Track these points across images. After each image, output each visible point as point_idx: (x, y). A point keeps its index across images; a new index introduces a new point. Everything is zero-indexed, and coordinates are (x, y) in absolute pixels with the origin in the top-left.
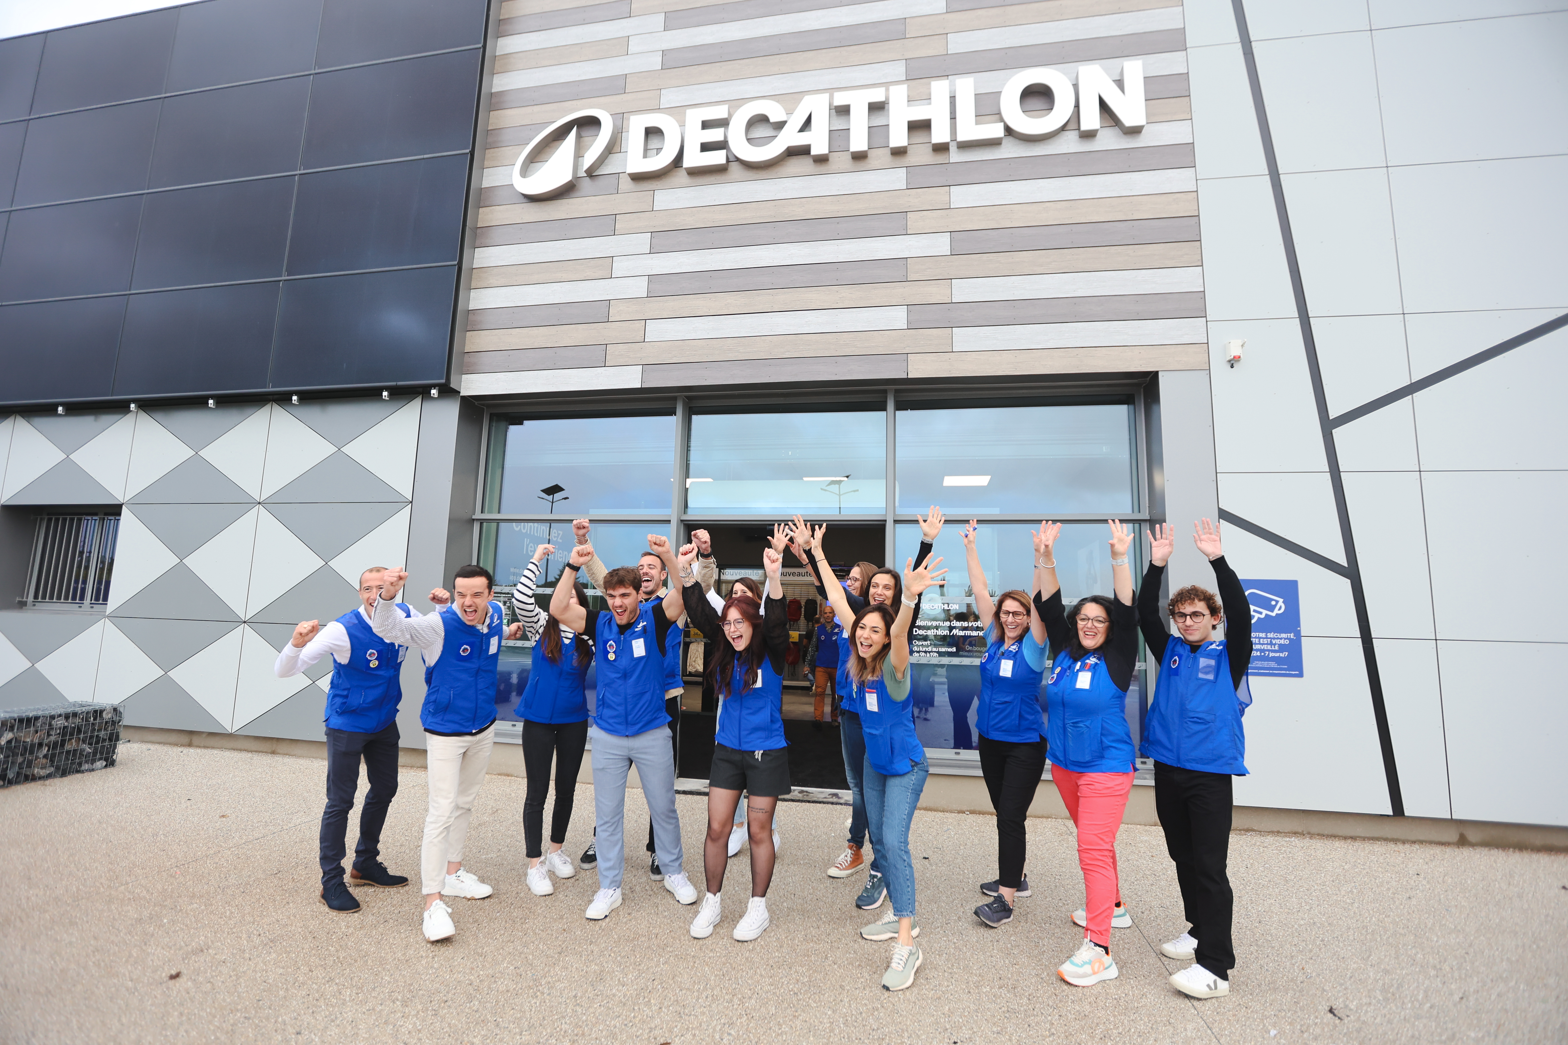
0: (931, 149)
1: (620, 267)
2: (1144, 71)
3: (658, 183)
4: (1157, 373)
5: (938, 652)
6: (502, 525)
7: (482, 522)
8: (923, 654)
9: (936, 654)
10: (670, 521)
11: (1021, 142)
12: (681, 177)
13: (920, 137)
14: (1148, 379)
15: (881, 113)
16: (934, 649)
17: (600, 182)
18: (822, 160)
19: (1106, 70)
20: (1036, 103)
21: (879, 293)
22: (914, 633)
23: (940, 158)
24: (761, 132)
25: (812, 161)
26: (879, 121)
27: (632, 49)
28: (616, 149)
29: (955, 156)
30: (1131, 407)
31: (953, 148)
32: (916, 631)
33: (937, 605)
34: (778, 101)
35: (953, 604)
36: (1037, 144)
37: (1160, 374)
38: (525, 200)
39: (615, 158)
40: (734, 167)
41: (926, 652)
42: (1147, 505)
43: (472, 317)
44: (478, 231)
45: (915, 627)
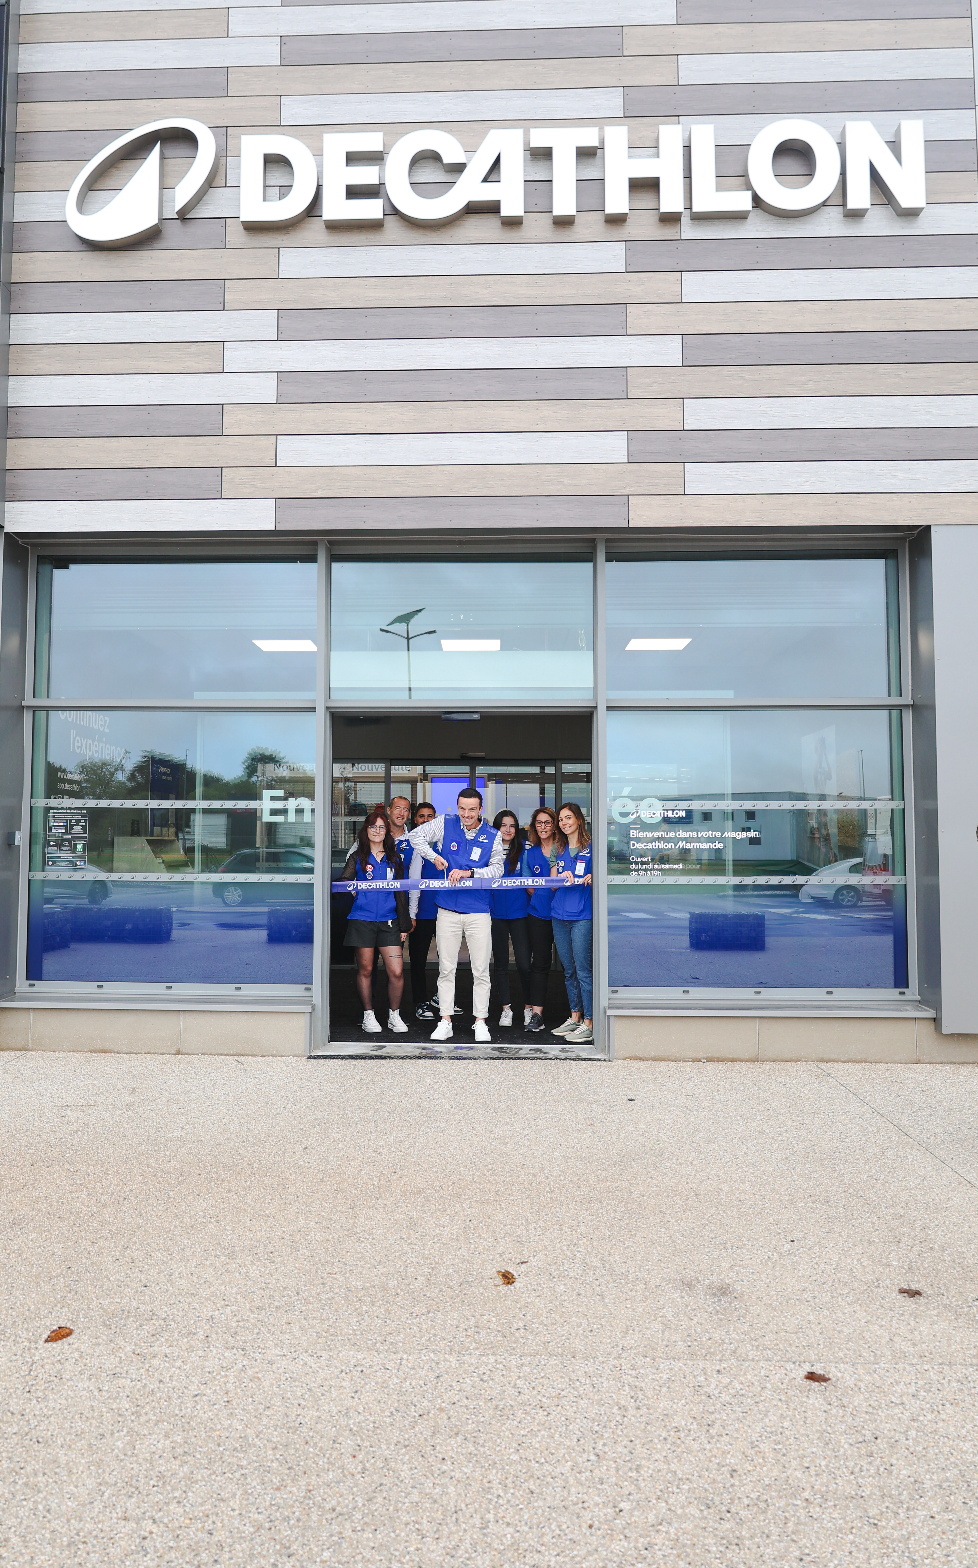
0: (657, 218)
1: (235, 357)
2: (925, 133)
3: (284, 237)
4: (928, 528)
5: (660, 870)
7: (34, 710)
8: (643, 872)
9: (658, 872)
10: (315, 708)
11: (773, 217)
12: (315, 230)
13: (645, 200)
14: (916, 532)
15: (591, 161)
16: (656, 867)
17: (194, 228)
18: (513, 223)
19: (878, 127)
20: (792, 165)
21: (592, 413)
22: (632, 847)
23: (669, 232)
24: (429, 174)
25: (499, 223)
26: (591, 173)
27: (234, 29)
28: (219, 181)
29: (688, 230)
30: (891, 562)
31: (685, 219)
32: (634, 845)
33: (659, 812)
34: (450, 132)
35: (679, 810)
36: (792, 221)
37: (933, 528)
38: (79, 246)
39: (217, 194)
40: (391, 223)
41: (646, 870)
42: (910, 687)
43: (12, 417)
44: (14, 288)
45: (633, 839)
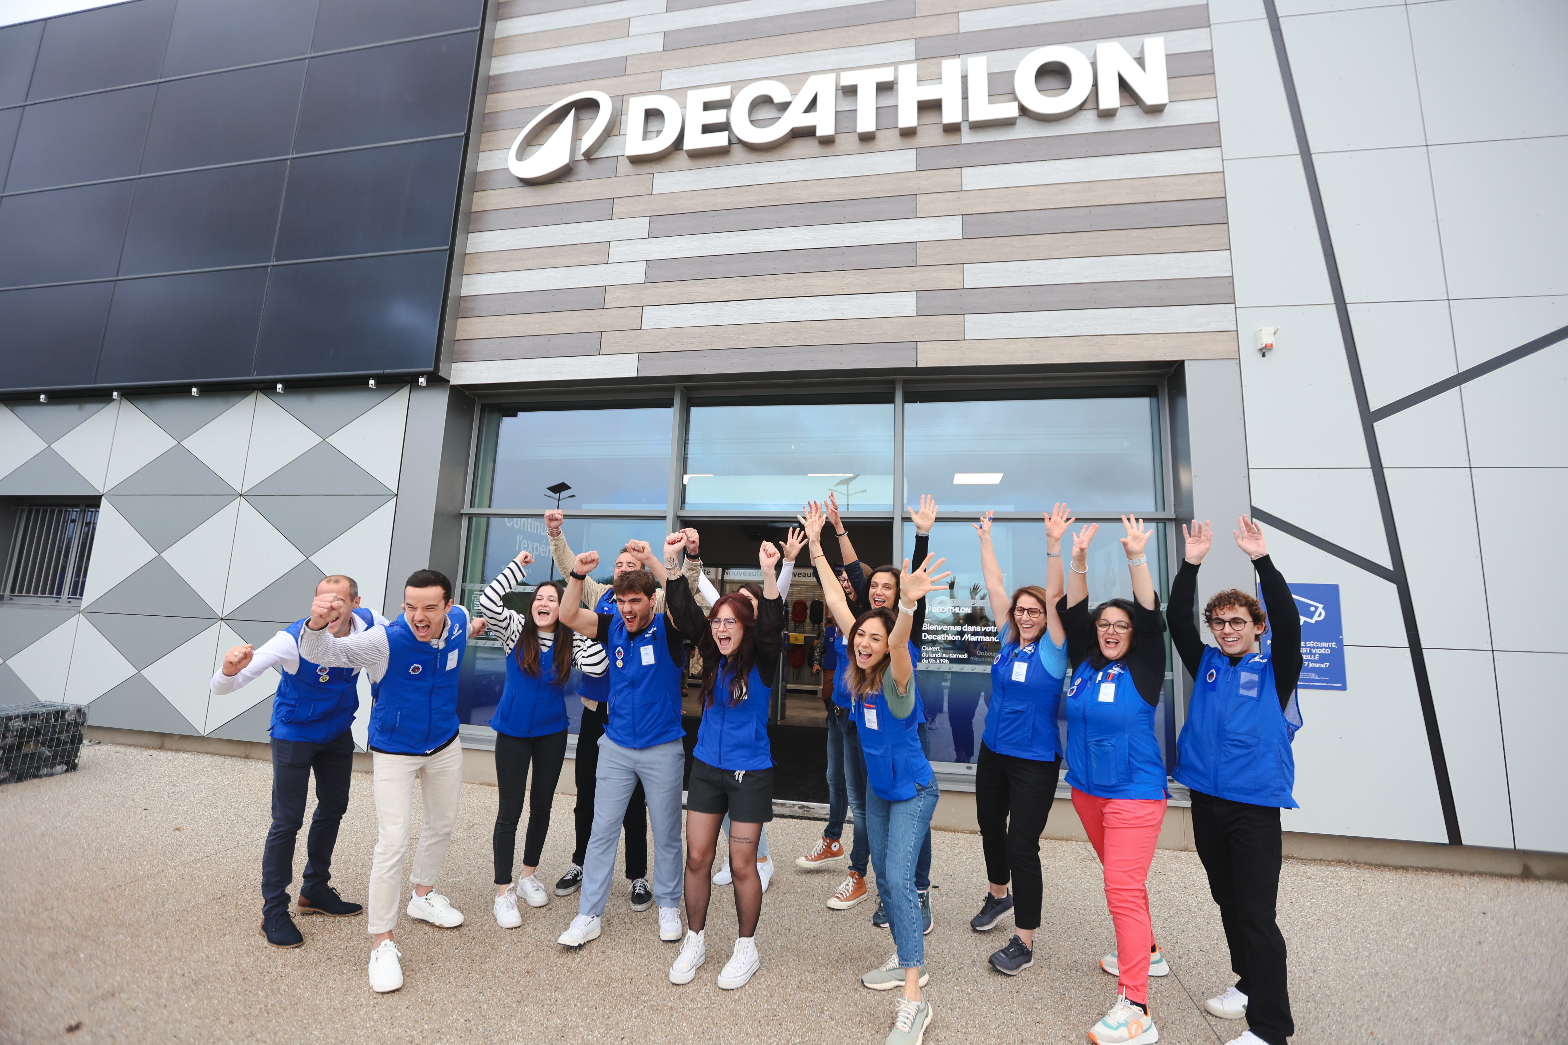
0: (942, 129)
1: (617, 252)
2: (1166, 49)
3: (657, 166)
4: (1182, 362)
5: (948, 659)
6: (493, 520)
7: (471, 517)
8: (933, 660)
9: (946, 661)
10: (666, 517)
11: (1037, 122)
12: (682, 159)
13: (930, 118)
14: (1173, 369)
15: (889, 93)
16: (945, 656)
17: (599, 166)
18: (827, 141)
19: (1126, 47)
20: (1052, 82)
21: (886, 278)
23: (952, 139)
24: (764, 113)
25: (817, 143)
26: (887, 101)
27: (633, 31)
28: (615, 132)
29: (967, 137)
30: (1154, 400)
31: (965, 128)
33: (947, 608)
34: (783, 82)
35: (965, 607)
36: (1053, 123)
37: (1186, 364)
38: (521, 184)
39: (613, 141)
40: (737, 149)
41: (935, 658)
42: (1173, 503)
43: (463, 304)
44: (472, 215)
45: (925, 631)
